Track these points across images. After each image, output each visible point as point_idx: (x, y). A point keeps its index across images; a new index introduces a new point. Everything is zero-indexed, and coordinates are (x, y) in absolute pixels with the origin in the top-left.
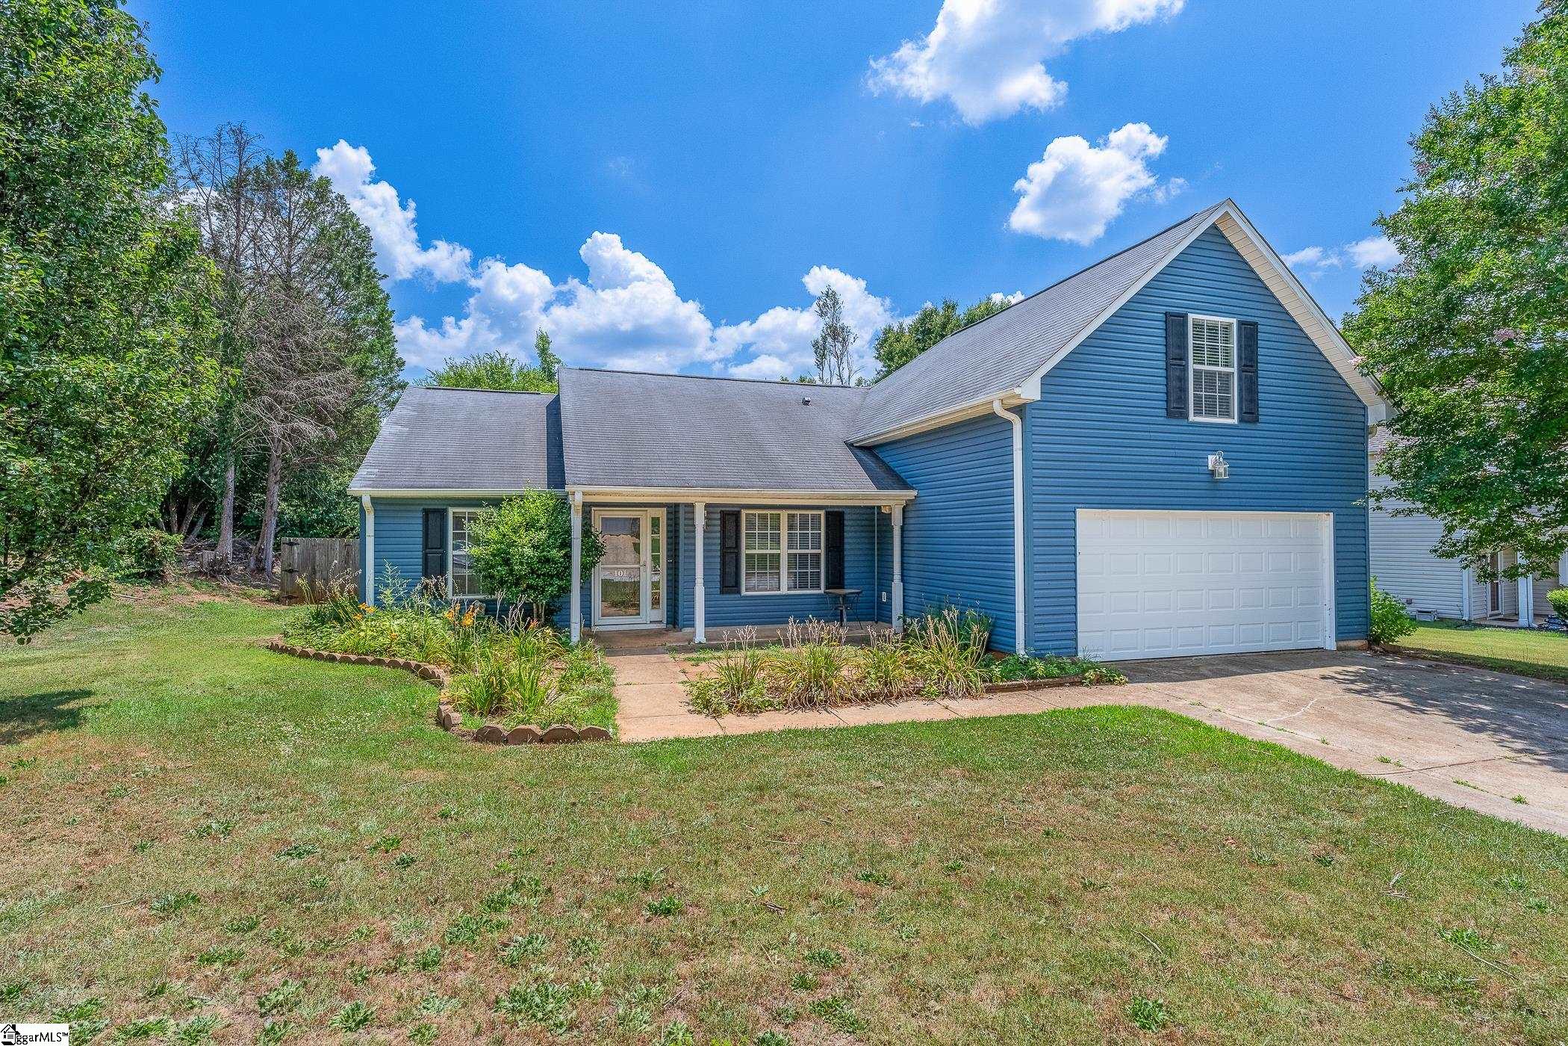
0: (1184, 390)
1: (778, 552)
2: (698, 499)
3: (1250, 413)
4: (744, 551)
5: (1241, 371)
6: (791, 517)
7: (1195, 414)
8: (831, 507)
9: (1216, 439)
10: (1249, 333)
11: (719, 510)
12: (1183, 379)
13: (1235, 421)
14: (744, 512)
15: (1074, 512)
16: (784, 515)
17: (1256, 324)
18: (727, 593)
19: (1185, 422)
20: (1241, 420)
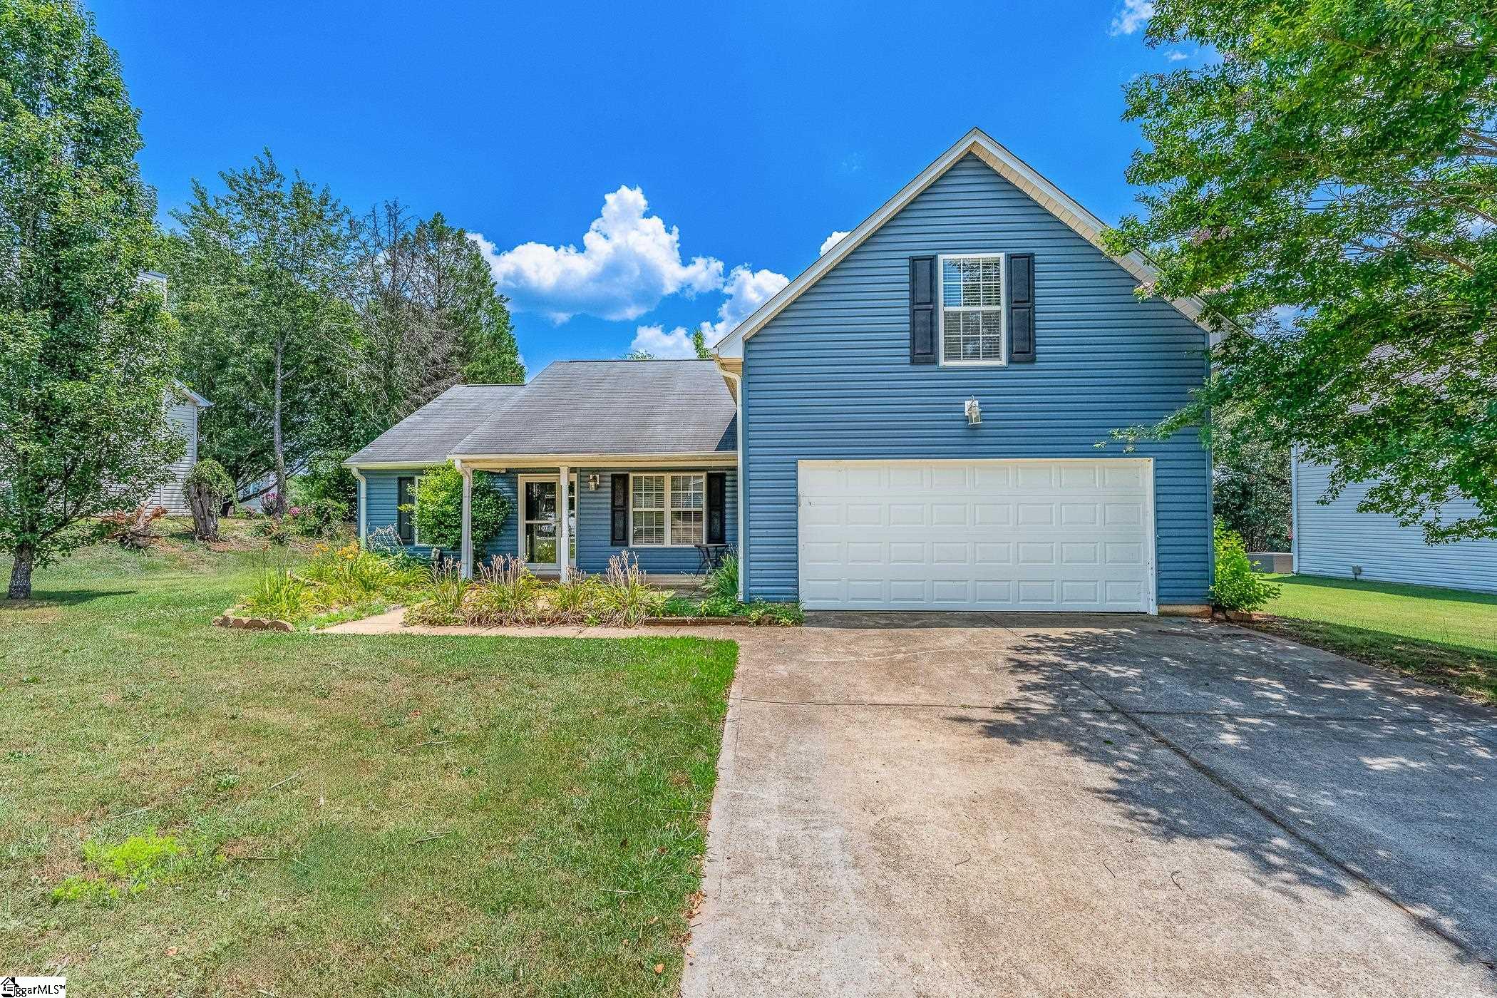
0: (933, 335)
1: (661, 510)
2: (564, 464)
3: (1024, 351)
4: (631, 510)
5: (1011, 309)
6: (673, 479)
7: (946, 359)
8: (715, 468)
9: (973, 382)
10: (1022, 267)
11: (610, 474)
12: (933, 324)
13: (1003, 362)
14: (632, 475)
15: (796, 463)
16: (668, 477)
17: (1033, 255)
18: (616, 545)
19: (933, 368)
20: (1011, 361)
